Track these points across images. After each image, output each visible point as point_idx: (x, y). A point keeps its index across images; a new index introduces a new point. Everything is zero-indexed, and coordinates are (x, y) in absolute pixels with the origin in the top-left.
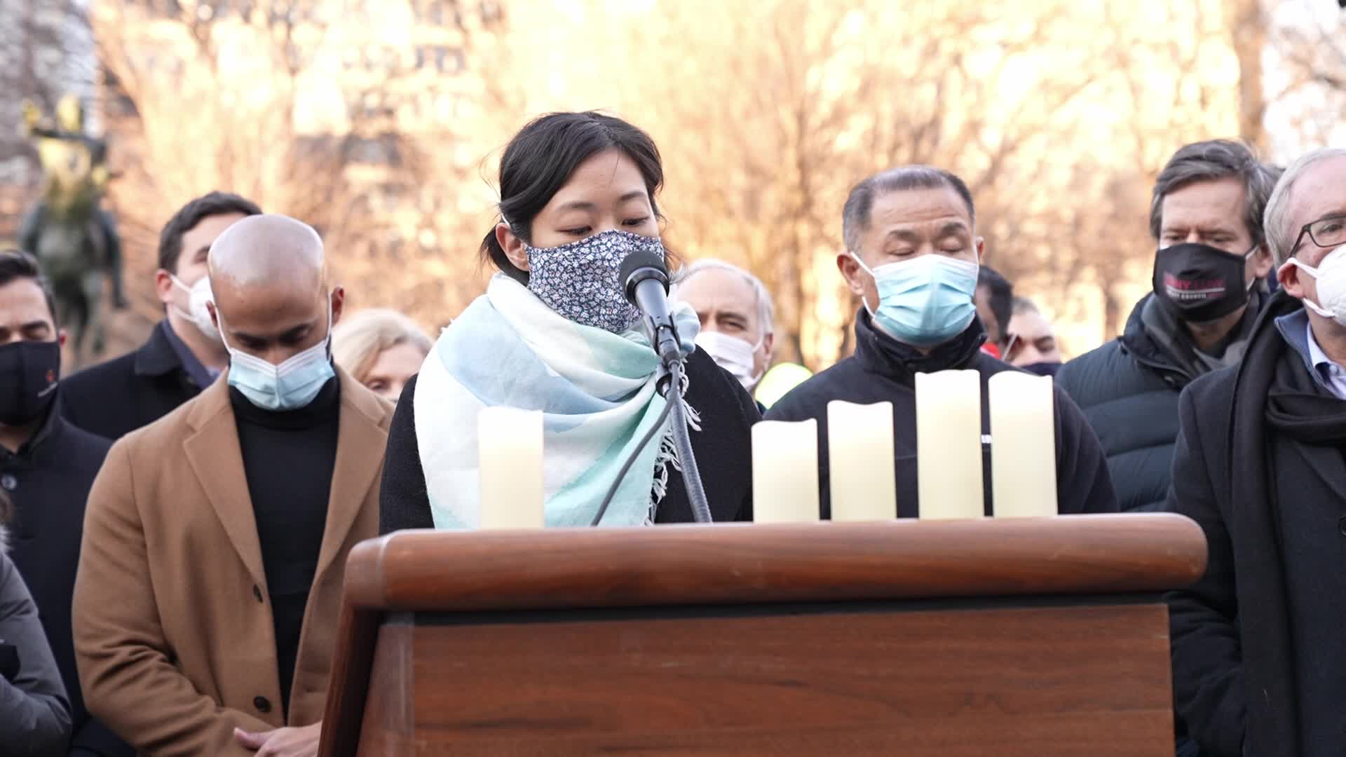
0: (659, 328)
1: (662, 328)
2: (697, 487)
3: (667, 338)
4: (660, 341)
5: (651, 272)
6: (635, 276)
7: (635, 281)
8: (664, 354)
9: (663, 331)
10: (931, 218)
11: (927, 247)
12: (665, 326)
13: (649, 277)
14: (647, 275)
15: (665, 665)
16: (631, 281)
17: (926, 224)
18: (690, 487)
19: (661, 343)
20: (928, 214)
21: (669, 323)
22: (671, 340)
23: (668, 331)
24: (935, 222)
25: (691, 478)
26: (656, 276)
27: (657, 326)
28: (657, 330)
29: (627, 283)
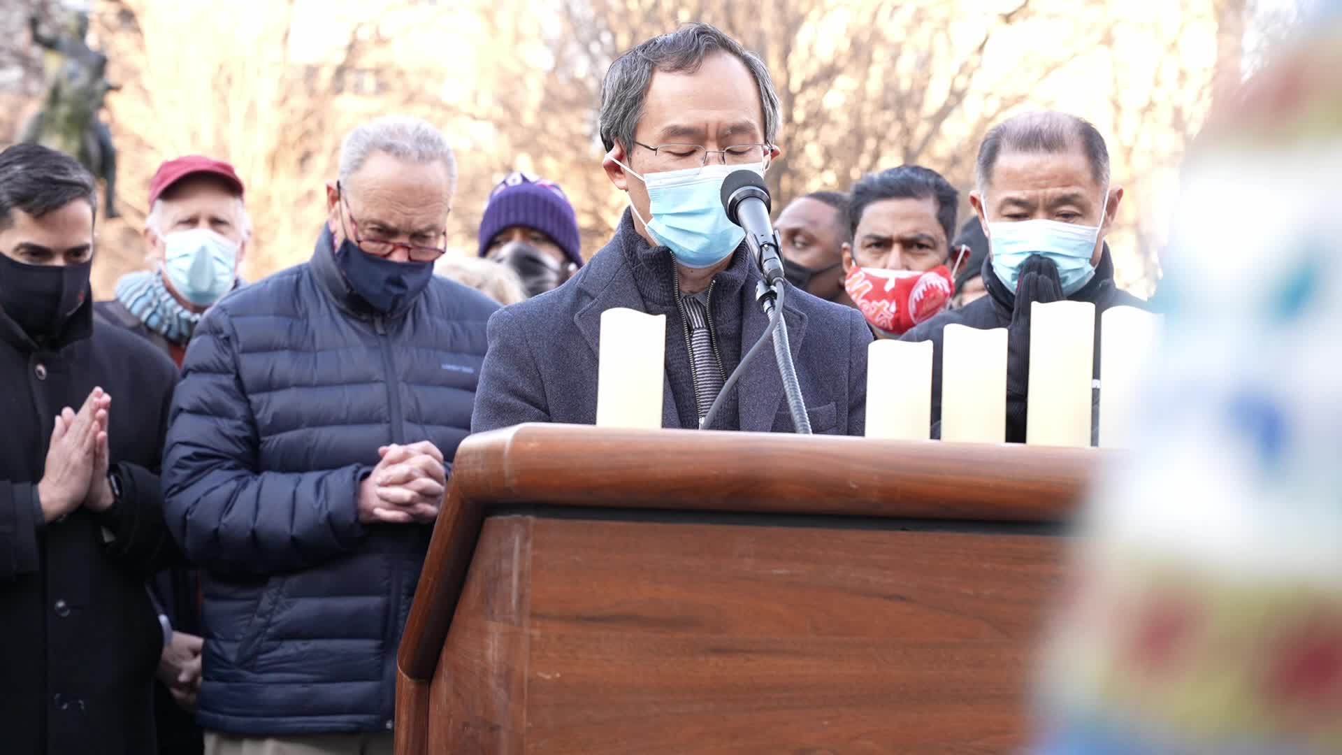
0: (763, 246)
1: (766, 246)
2: (798, 403)
3: (772, 257)
4: (764, 258)
5: (754, 190)
6: (738, 194)
7: (738, 199)
8: (768, 272)
9: (767, 249)
10: (1046, 187)
11: (1040, 214)
12: (769, 244)
13: (752, 196)
14: (750, 193)
15: (775, 571)
16: (734, 199)
17: (1041, 192)
18: (792, 402)
19: (765, 261)
20: (1043, 182)
21: (773, 242)
22: (775, 258)
23: (772, 249)
24: (1050, 191)
25: (793, 394)
26: (758, 194)
27: (761, 244)
28: (761, 247)
29: (729, 202)
